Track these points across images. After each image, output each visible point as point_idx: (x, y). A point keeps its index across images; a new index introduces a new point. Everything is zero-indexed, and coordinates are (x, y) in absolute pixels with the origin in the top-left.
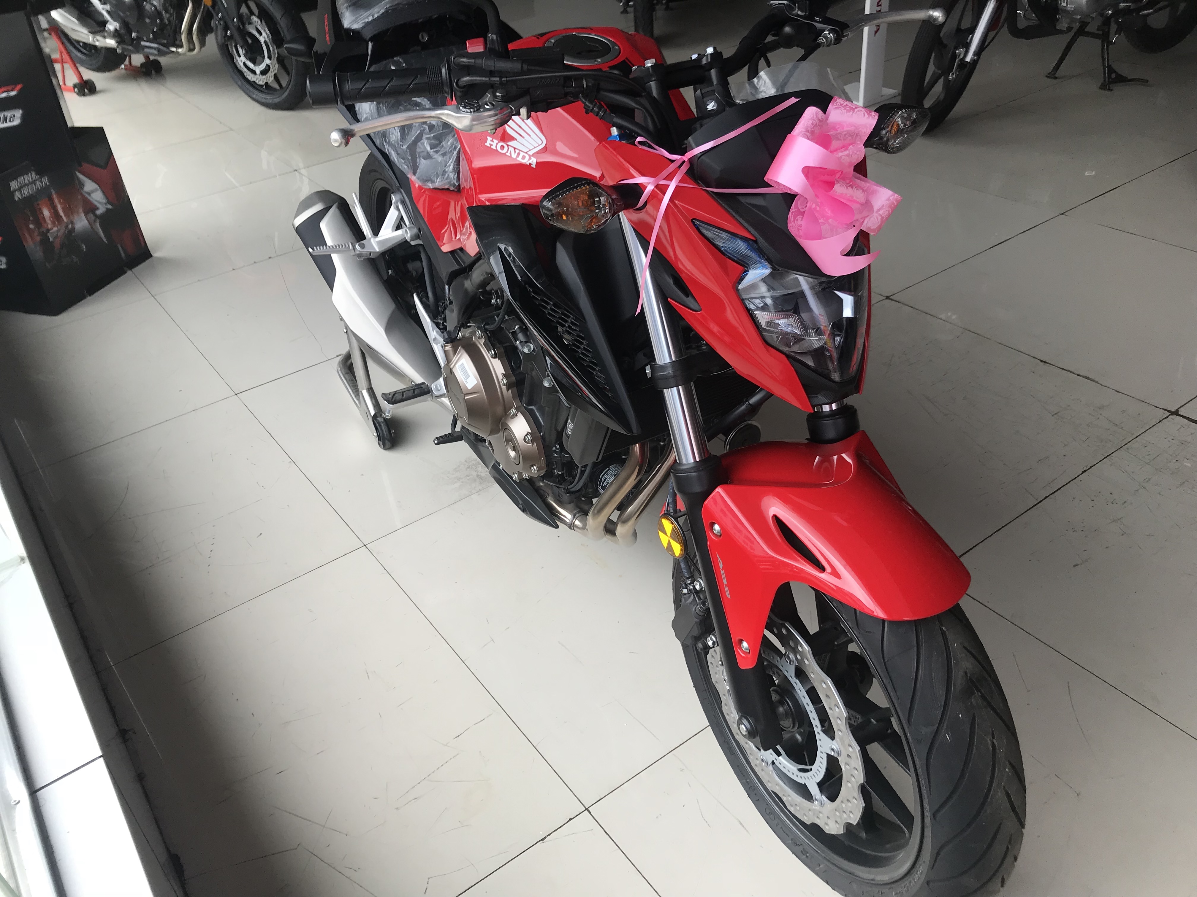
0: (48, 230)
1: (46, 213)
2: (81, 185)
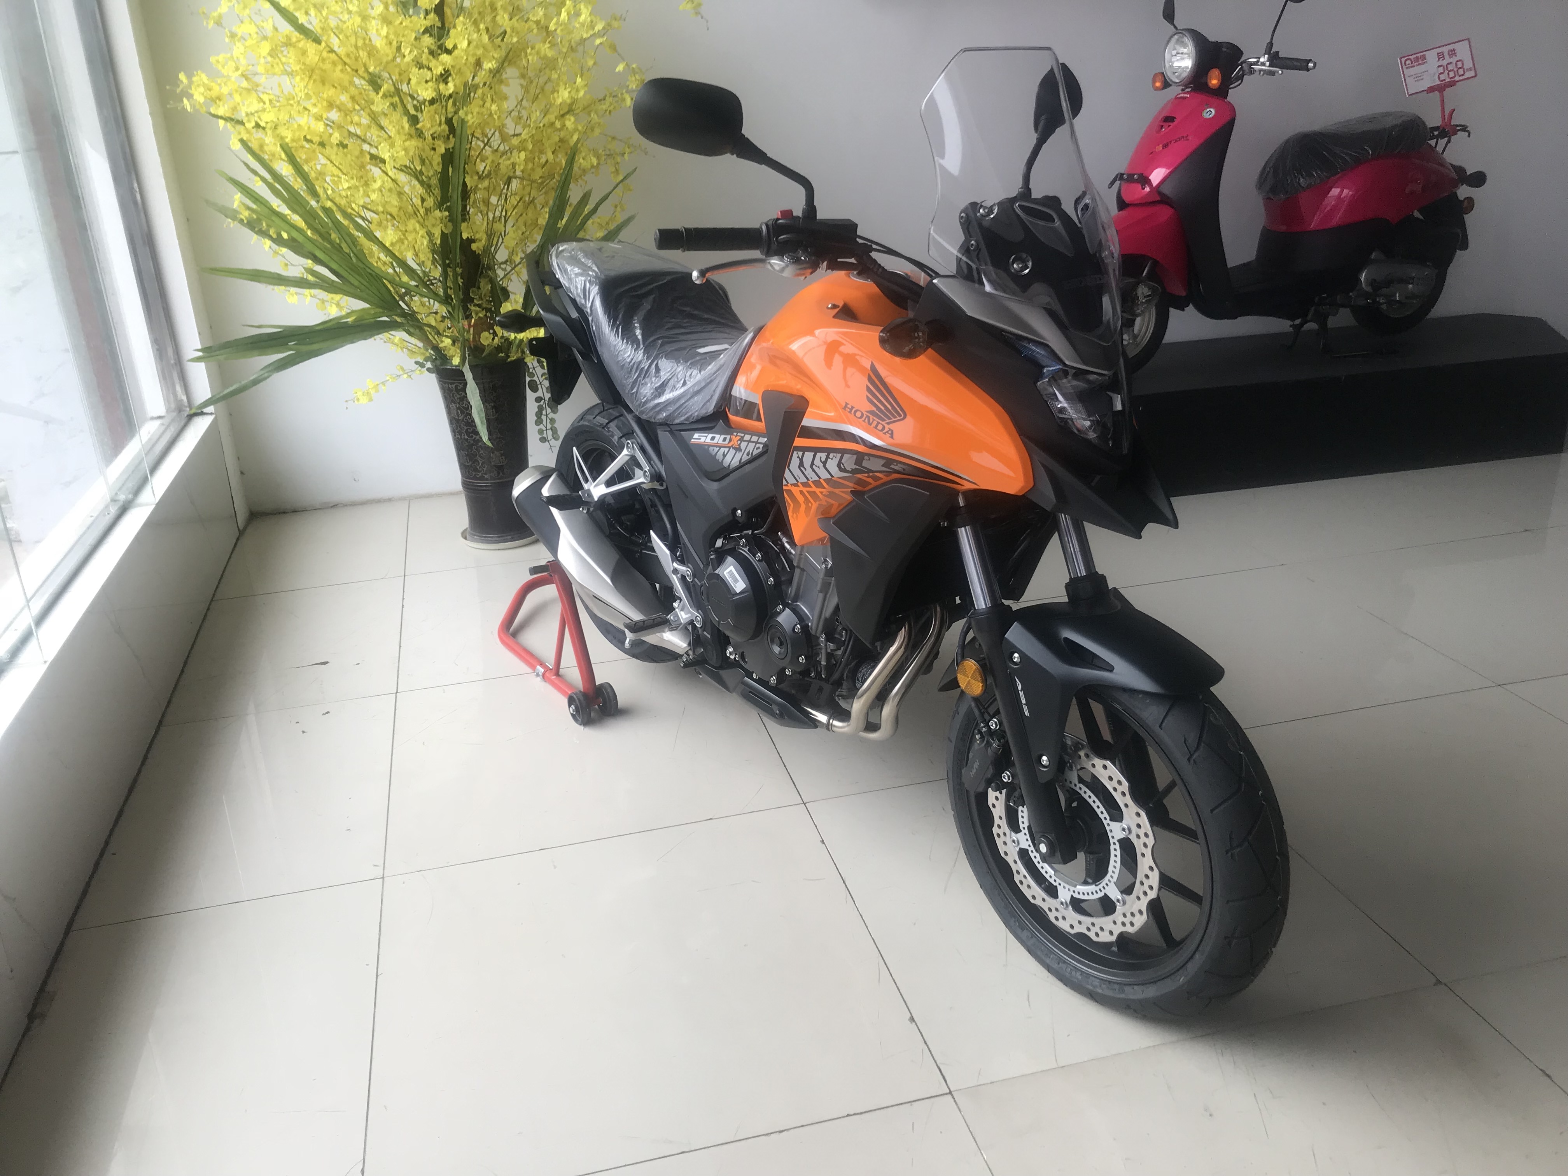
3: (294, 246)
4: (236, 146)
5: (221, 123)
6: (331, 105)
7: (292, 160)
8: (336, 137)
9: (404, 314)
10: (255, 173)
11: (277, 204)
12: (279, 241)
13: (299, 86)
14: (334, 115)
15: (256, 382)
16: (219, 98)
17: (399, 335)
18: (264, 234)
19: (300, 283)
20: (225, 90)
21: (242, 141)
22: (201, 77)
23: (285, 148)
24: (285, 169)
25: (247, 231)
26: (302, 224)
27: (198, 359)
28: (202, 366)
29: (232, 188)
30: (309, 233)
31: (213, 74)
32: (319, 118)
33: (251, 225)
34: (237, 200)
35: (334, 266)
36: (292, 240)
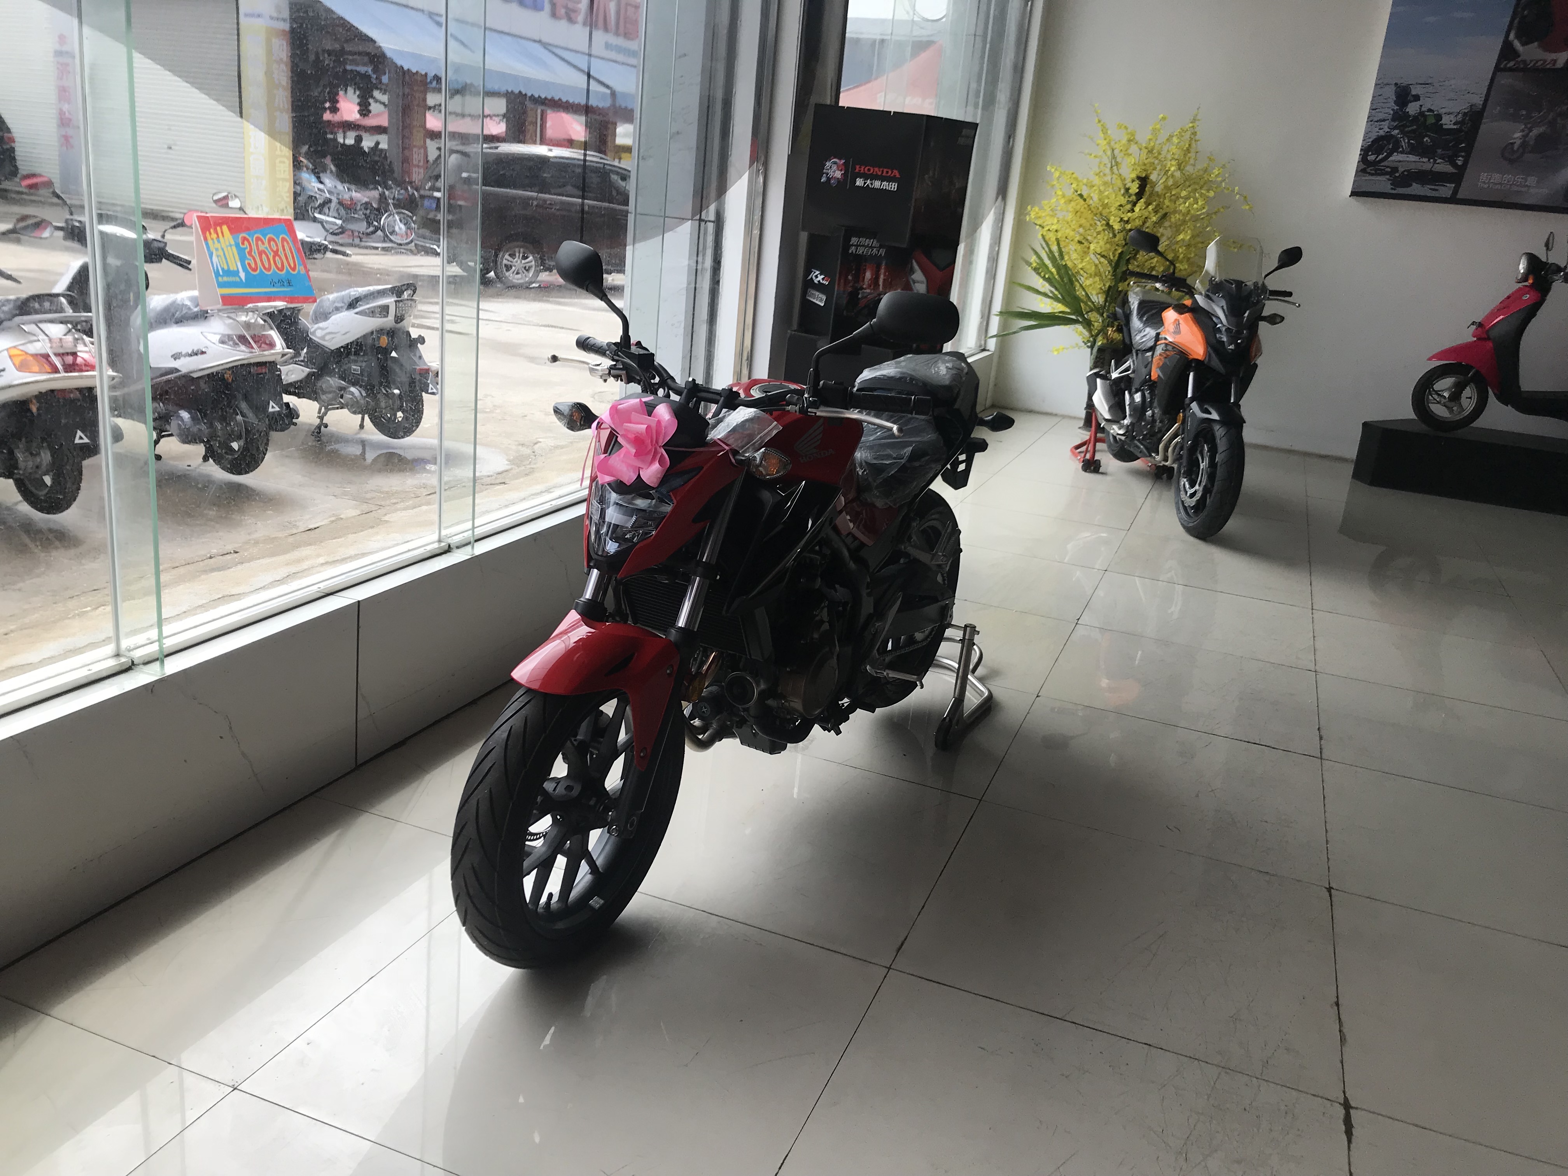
0: (862, 288)
1: (868, 275)
2: (912, 271)
3: (1049, 280)
4: (1040, 237)
5: (1038, 227)
6: (1081, 226)
7: (1058, 244)
8: (1078, 238)
9: (1084, 319)
10: (1044, 248)
11: (1048, 262)
12: (1044, 278)
13: (1070, 216)
14: (1081, 230)
15: (1014, 333)
16: (1040, 217)
17: (1079, 328)
18: (1039, 274)
19: (1045, 295)
20: (1043, 215)
21: (1042, 235)
22: (1036, 209)
23: (1058, 240)
24: (1055, 248)
25: (1034, 273)
26: (1055, 273)
27: (997, 315)
28: (998, 318)
29: (1032, 253)
30: (1057, 277)
31: (1041, 208)
32: (1074, 230)
33: (1036, 270)
34: (1033, 259)
35: (1061, 290)
36: (1049, 278)
